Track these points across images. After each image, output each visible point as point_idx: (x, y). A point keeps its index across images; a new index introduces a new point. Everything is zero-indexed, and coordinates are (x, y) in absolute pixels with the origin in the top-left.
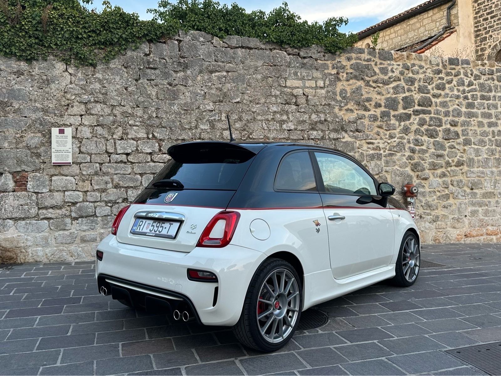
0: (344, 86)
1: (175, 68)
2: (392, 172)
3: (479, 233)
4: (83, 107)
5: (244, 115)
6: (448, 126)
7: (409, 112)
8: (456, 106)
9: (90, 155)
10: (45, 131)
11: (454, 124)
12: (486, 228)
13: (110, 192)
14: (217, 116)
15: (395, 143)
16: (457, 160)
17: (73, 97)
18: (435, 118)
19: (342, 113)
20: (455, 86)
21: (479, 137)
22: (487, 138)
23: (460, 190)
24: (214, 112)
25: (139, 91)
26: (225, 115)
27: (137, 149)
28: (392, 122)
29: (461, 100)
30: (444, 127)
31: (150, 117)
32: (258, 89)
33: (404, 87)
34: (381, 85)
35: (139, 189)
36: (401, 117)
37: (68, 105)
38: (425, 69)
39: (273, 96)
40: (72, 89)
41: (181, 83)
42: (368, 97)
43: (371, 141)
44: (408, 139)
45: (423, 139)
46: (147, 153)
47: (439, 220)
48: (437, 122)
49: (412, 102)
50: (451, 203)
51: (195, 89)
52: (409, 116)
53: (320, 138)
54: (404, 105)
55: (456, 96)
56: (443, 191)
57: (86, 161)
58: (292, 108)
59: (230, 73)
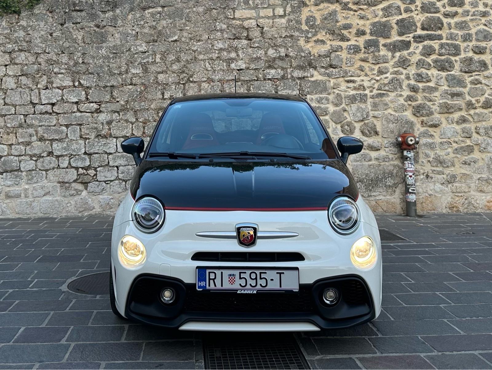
0: (312, 12)
1: (102, 8)
2: (382, 117)
4: (7, 56)
5: (182, 55)
6: (471, 54)
7: (408, 39)
8: (482, 27)
9: (15, 106)
11: (480, 51)
13: (34, 146)
14: (151, 58)
15: (386, 80)
16: (484, 100)
18: (447, 44)
19: (309, 46)
23: (489, 140)
24: (147, 53)
25: (64, 36)
26: (160, 56)
27: (62, 99)
28: (382, 53)
30: (463, 55)
31: (76, 64)
32: (199, 24)
33: (399, 7)
34: (365, 7)
35: (65, 141)
36: (394, 46)
39: (218, 31)
41: (110, 24)
42: (345, 24)
43: (352, 78)
44: (406, 74)
45: (429, 73)
46: (73, 102)
47: (456, 181)
48: (452, 50)
49: (412, 25)
50: (476, 157)
51: (126, 29)
52: (408, 43)
53: (279, 77)
54: (399, 30)
55: (482, 13)
56: (462, 141)
57: (10, 113)
58: (242, 44)
59: (165, 8)
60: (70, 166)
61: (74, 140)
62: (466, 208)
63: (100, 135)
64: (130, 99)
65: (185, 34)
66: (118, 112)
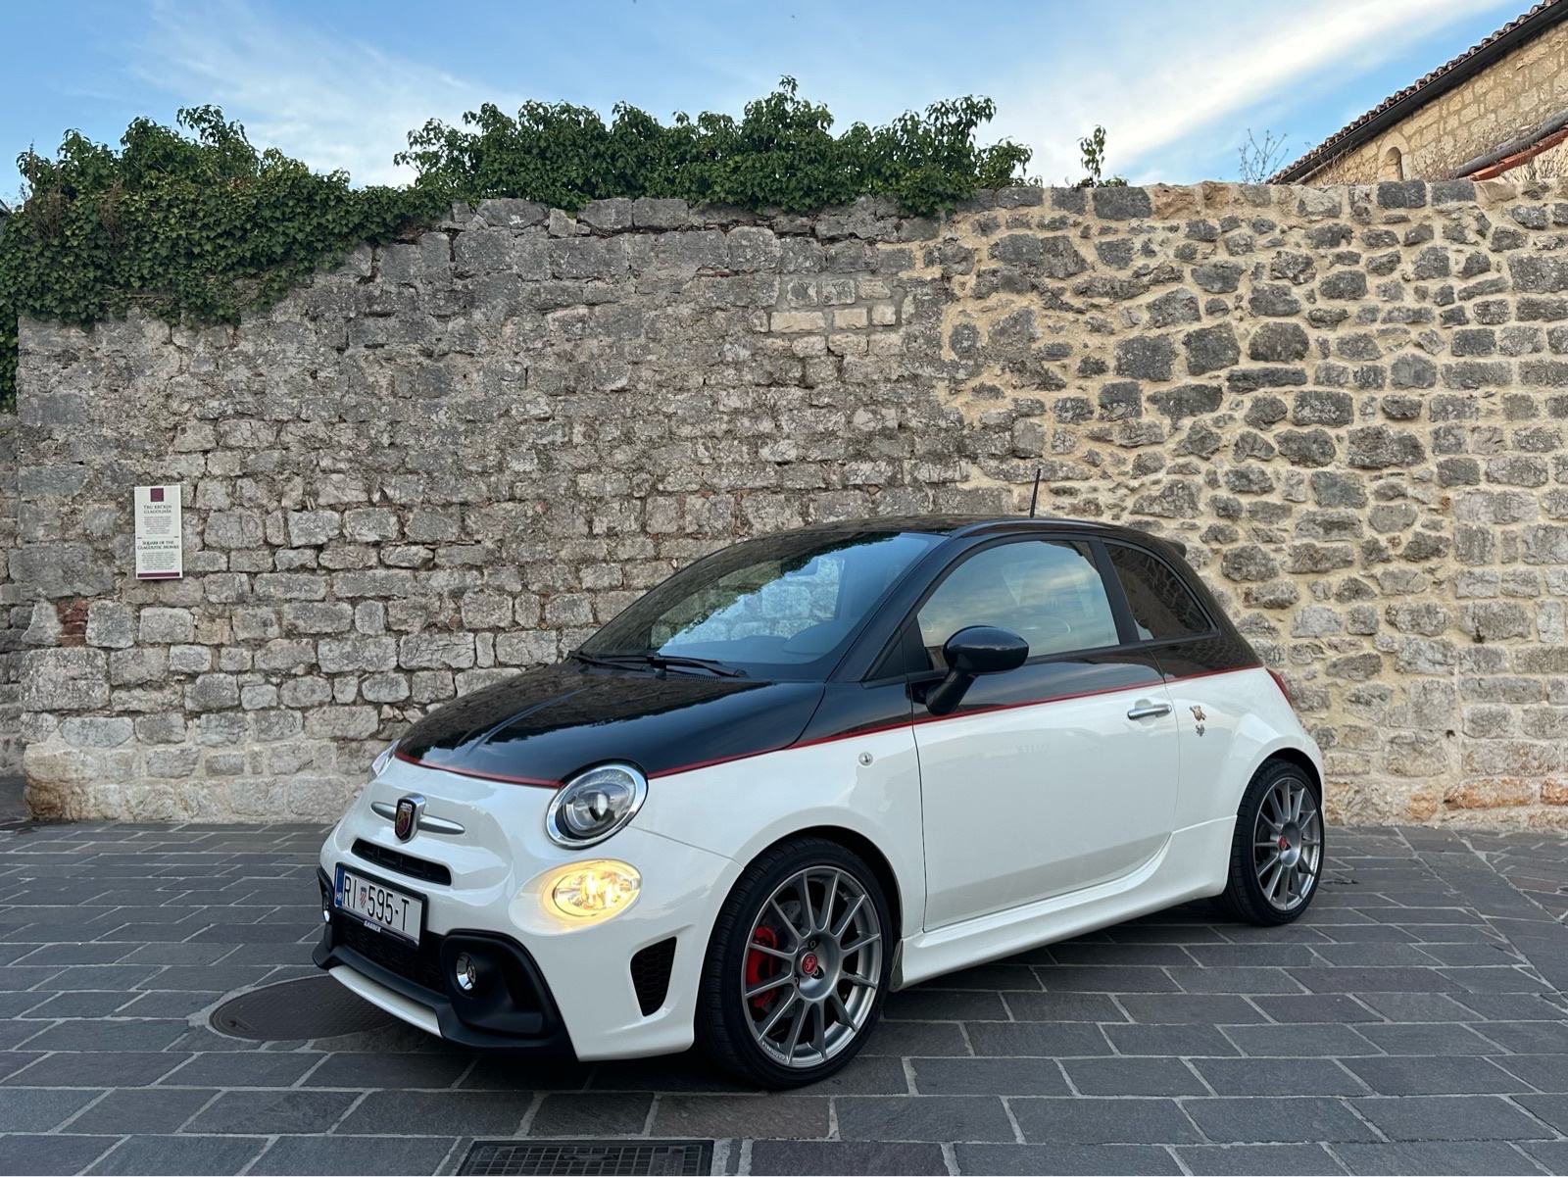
0: (969, 316)
1: (439, 307)
3: (1506, 796)
4: (208, 429)
5: (638, 425)
6: (1378, 421)
7: (1215, 383)
8: (1410, 351)
9: (227, 551)
10: (122, 495)
11: (1403, 413)
12: (1544, 779)
13: (273, 649)
14: (559, 432)
15: (1157, 487)
16: (1411, 538)
17: (186, 407)
18: (1318, 396)
19: (958, 402)
20: (1408, 281)
21: (1512, 454)
22: (1548, 457)
23: (1424, 643)
24: (550, 422)
25: (344, 377)
26: (582, 429)
28: (1145, 419)
29: (1435, 326)
30: (1357, 424)
31: (375, 448)
32: (680, 347)
33: (1192, 300)
34: (1106, 300)
35: (347, 639)
36: (1179, 401)
37: (175, 427)
38: (1277, 231)
39: (728, 364)
40: (182, 385)
41: (458, 349)
42: (1053, 345)
43: (1068, 484)
44: (1208, 473)
45: (1269, 469)
46: (367, 543)
47: (1332, 744)
48: (1330, 411)
49: (1226, 348)
50: (1387, 686)
51: (497, 362)
52: (1215, 394)
53: (882, 481)
54: (1192, 360)
55: (1411, 313)
56: (1351, 644)
57: (217, 569)
58: (790, 397)
59: (597, 308)
60: (360, 699)
61: (370, 636)
62: (1357, 815)
63: (435, 625)
64: (508, 535)
65: (646, 374)
66: (479, 568)
